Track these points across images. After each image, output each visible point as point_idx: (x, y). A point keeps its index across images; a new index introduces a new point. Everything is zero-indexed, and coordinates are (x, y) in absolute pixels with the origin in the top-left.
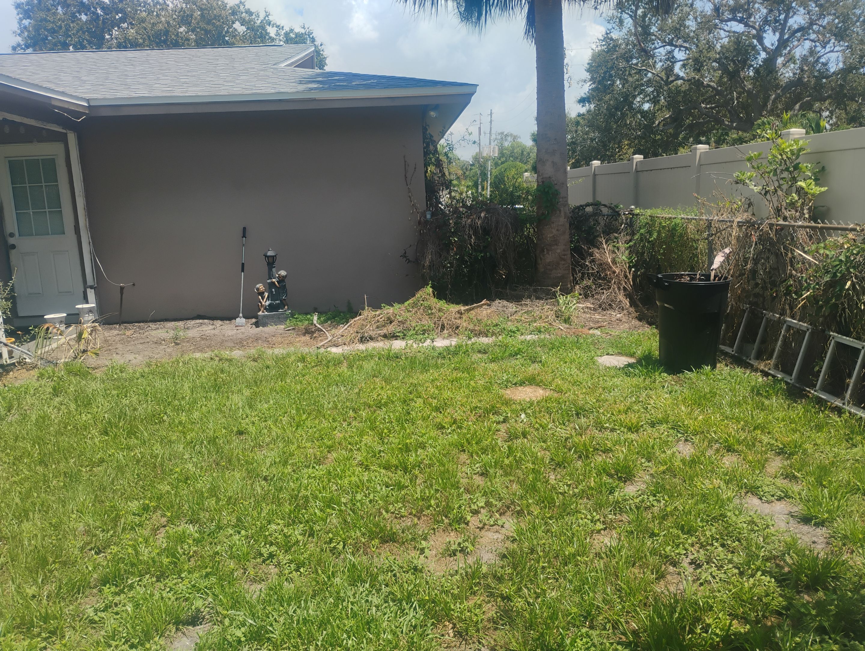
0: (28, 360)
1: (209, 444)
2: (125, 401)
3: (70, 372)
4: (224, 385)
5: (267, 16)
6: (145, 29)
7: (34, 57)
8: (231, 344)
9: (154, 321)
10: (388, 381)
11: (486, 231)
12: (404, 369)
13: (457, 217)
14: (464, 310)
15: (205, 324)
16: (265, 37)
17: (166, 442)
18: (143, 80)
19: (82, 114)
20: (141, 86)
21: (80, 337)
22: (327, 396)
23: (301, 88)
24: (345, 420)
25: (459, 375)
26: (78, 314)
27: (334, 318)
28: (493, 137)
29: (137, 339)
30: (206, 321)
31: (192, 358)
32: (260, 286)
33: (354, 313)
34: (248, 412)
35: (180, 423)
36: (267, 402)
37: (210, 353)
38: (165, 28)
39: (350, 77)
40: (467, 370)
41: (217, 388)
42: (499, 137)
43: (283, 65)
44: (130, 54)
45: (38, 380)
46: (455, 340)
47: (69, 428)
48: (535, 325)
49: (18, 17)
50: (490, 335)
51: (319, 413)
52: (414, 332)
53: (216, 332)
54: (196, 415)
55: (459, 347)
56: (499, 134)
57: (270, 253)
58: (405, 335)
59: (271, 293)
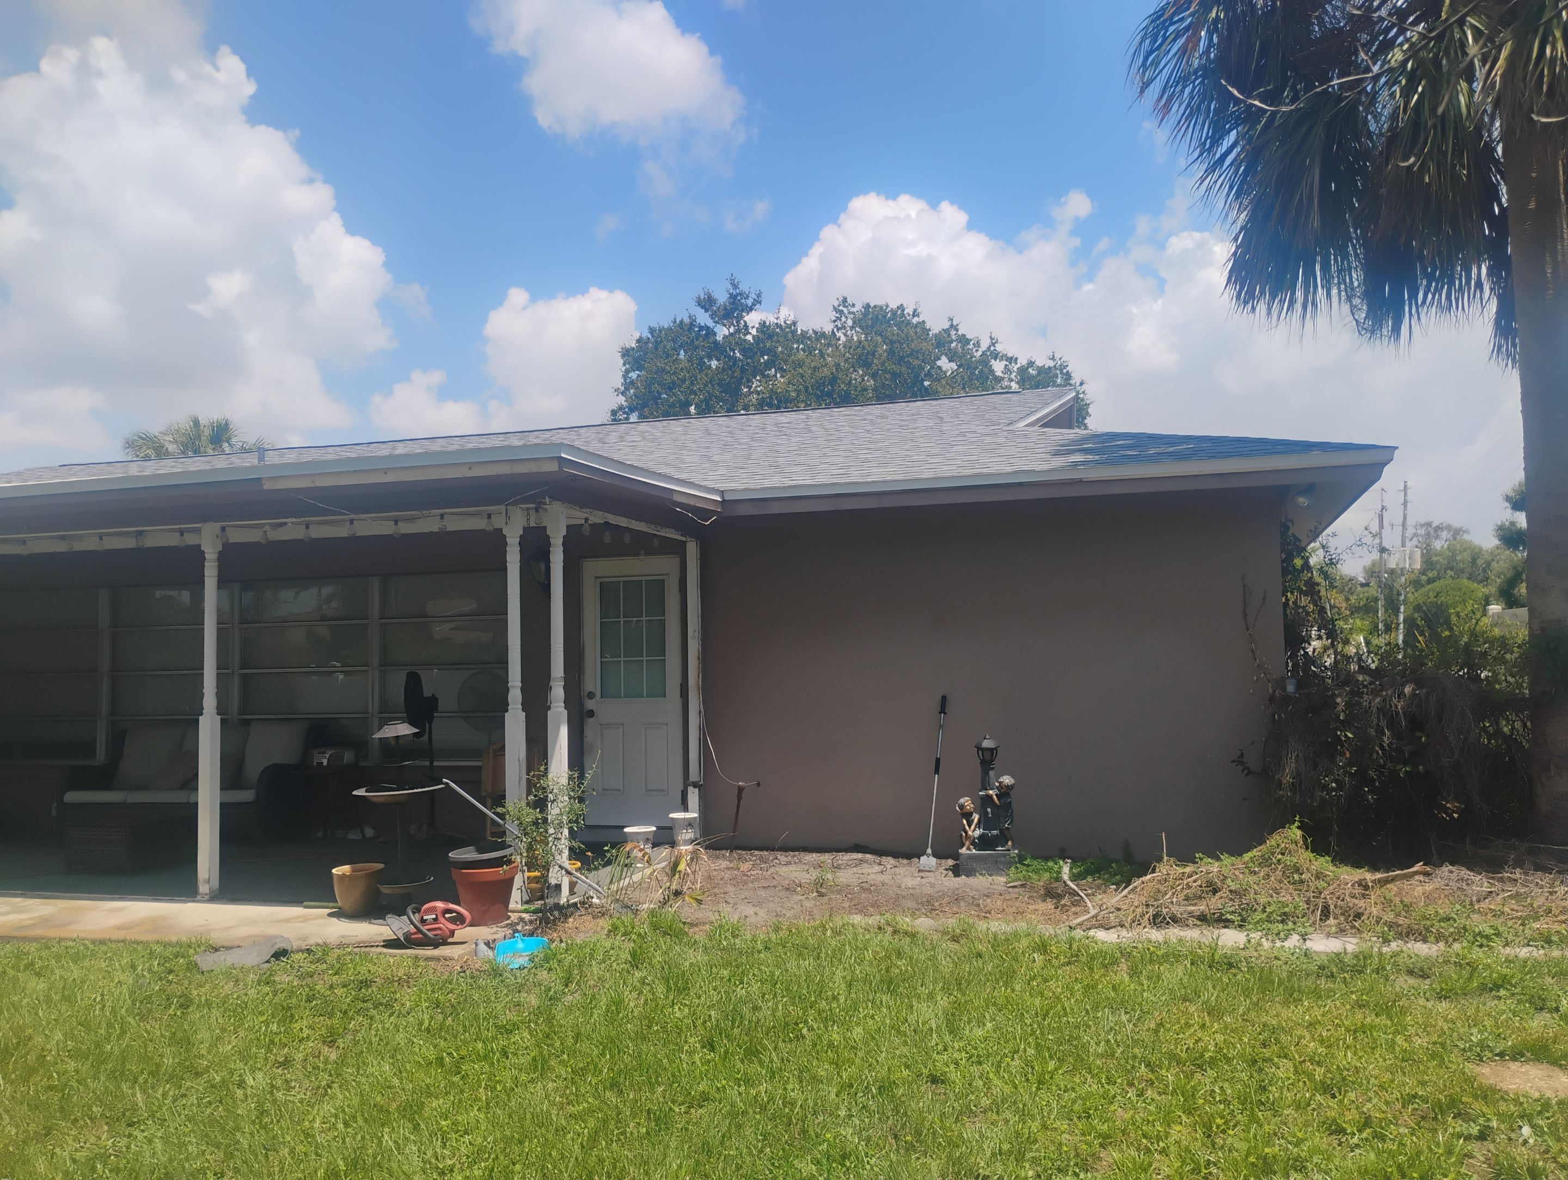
0: (595, 900)
1: (880, 1093)
2: (741, 992)
3: (655, 927)
4: (903, 981)
5: (993, 344)
6: (802, 376)
7: (644, 427)
8: (912, 904)
9: (785, 849)
10: (1215, 1012)
11: (1416, 722)
12: (1247, 993)
13: (1352, 692)
14: (1374, 881)
15: (866, 862)
16: (988, 378)
17: (807, 1077)
18: (802, 458)
19: (711, 513)
20: (798, 469)
21: (674, 868)
22: (1093, 1029)
23: (1059, 462)
24: (1131, 1084)
25: (1368, 1020)
26: (671, 828)
27: (1098, 871)
28: (1410, 531)
29: (757, 879)
30: (868, 856)
31: (848, 924)
32: (966, 801)
33: (1144, 868)
34: (948, 1038)
35: (831, 1045)
36: (981, 1024)
37: (878, 917)
38: (832, 373)
39: (1142, 441)
40: (1384, 1009)
41: (890, 985)
42: (1422, 531)
43: (1021, 424)
44: (784, 418)
45: (608, 936)
46: (1354, 941)
47: (655, 1028)
48: (1536, 925)
49: (623, 369)
50: (1432, 939)
51: (1081, 1063)
52: (1264, 916)
53: (886, 878)
54: (858, 1032)
55: (1362, 958)
56: (1422, 526)
57: (987, 744)
58: (1243, 920)
59: (983, 814)
